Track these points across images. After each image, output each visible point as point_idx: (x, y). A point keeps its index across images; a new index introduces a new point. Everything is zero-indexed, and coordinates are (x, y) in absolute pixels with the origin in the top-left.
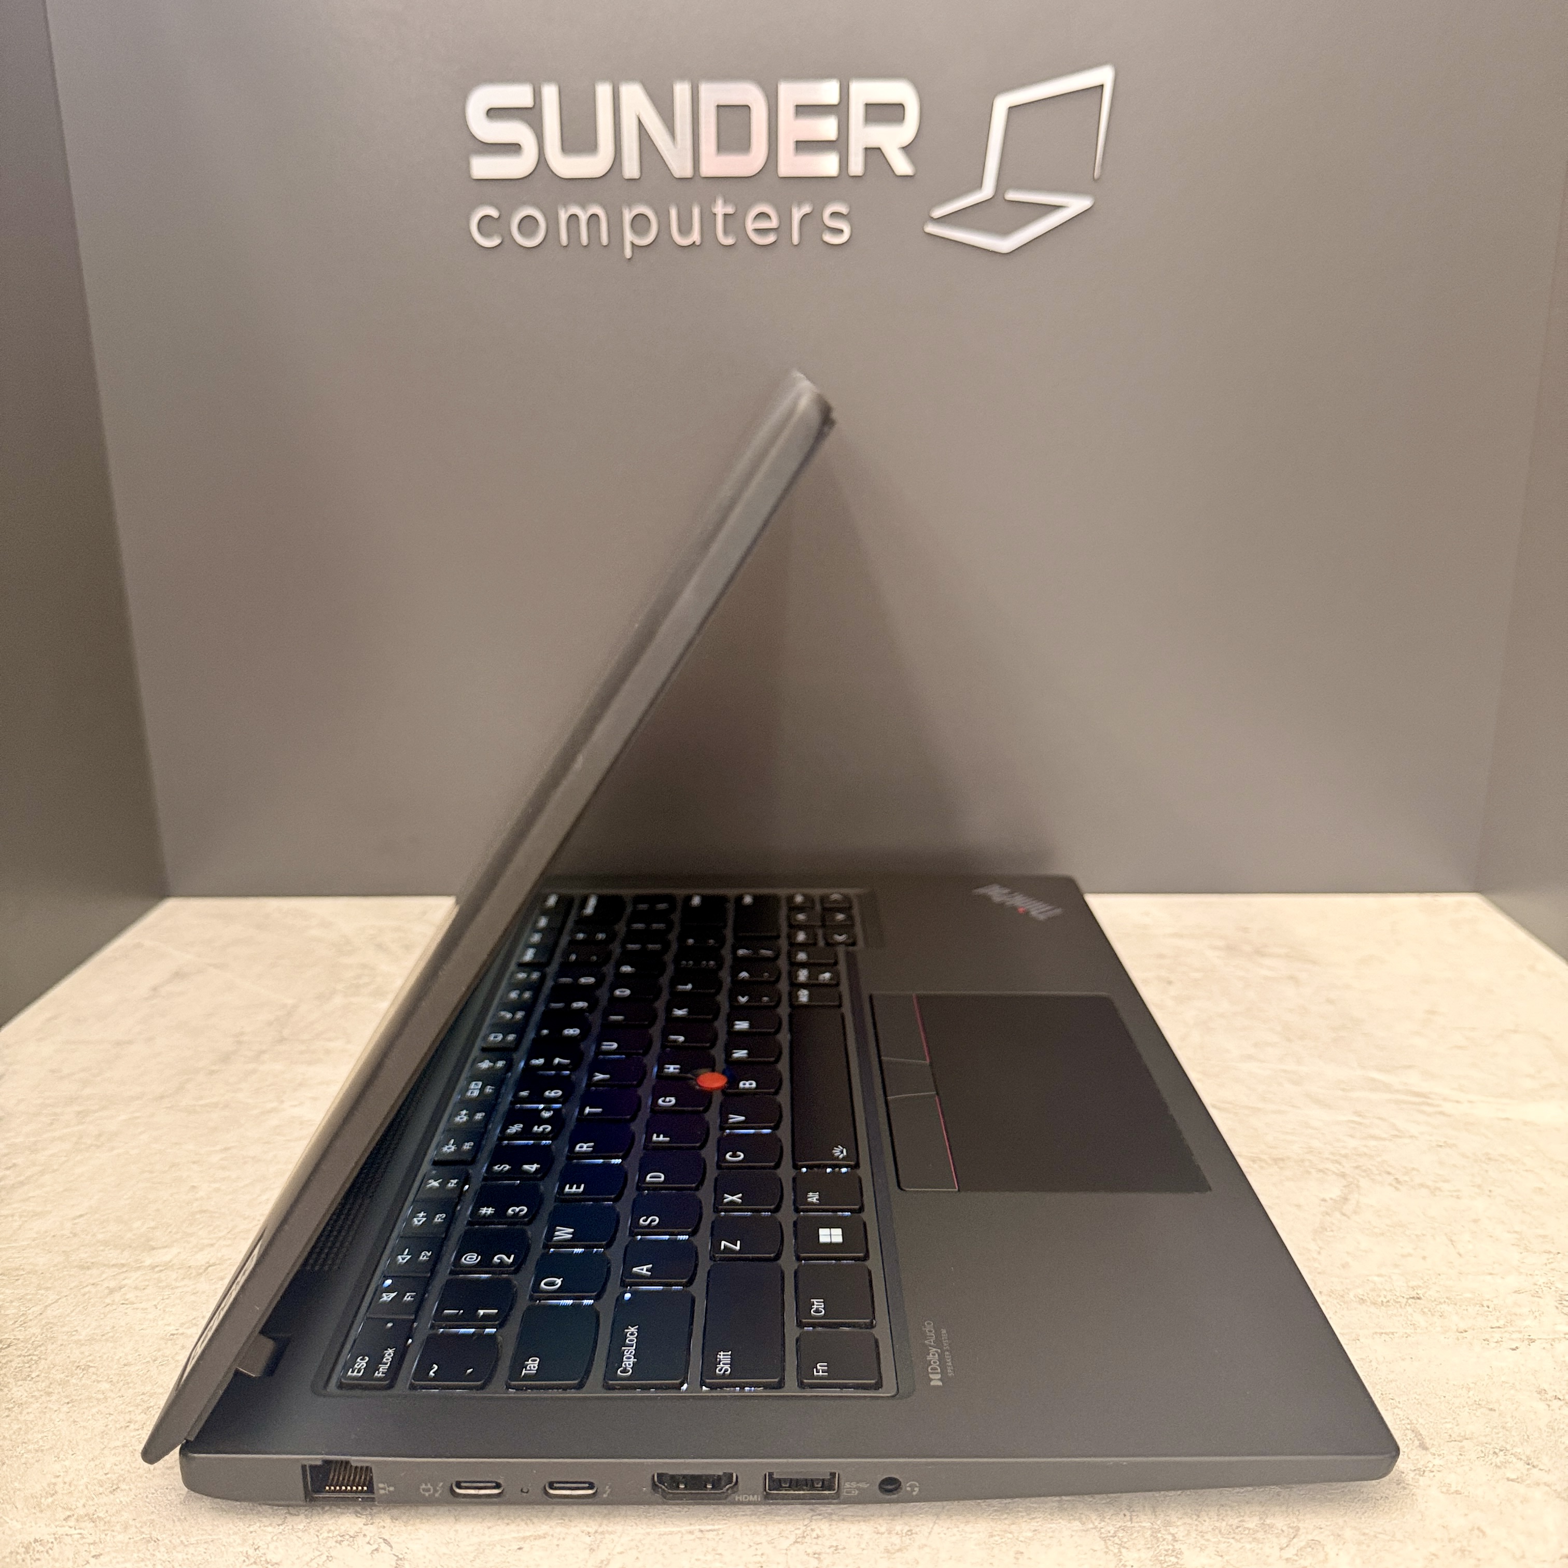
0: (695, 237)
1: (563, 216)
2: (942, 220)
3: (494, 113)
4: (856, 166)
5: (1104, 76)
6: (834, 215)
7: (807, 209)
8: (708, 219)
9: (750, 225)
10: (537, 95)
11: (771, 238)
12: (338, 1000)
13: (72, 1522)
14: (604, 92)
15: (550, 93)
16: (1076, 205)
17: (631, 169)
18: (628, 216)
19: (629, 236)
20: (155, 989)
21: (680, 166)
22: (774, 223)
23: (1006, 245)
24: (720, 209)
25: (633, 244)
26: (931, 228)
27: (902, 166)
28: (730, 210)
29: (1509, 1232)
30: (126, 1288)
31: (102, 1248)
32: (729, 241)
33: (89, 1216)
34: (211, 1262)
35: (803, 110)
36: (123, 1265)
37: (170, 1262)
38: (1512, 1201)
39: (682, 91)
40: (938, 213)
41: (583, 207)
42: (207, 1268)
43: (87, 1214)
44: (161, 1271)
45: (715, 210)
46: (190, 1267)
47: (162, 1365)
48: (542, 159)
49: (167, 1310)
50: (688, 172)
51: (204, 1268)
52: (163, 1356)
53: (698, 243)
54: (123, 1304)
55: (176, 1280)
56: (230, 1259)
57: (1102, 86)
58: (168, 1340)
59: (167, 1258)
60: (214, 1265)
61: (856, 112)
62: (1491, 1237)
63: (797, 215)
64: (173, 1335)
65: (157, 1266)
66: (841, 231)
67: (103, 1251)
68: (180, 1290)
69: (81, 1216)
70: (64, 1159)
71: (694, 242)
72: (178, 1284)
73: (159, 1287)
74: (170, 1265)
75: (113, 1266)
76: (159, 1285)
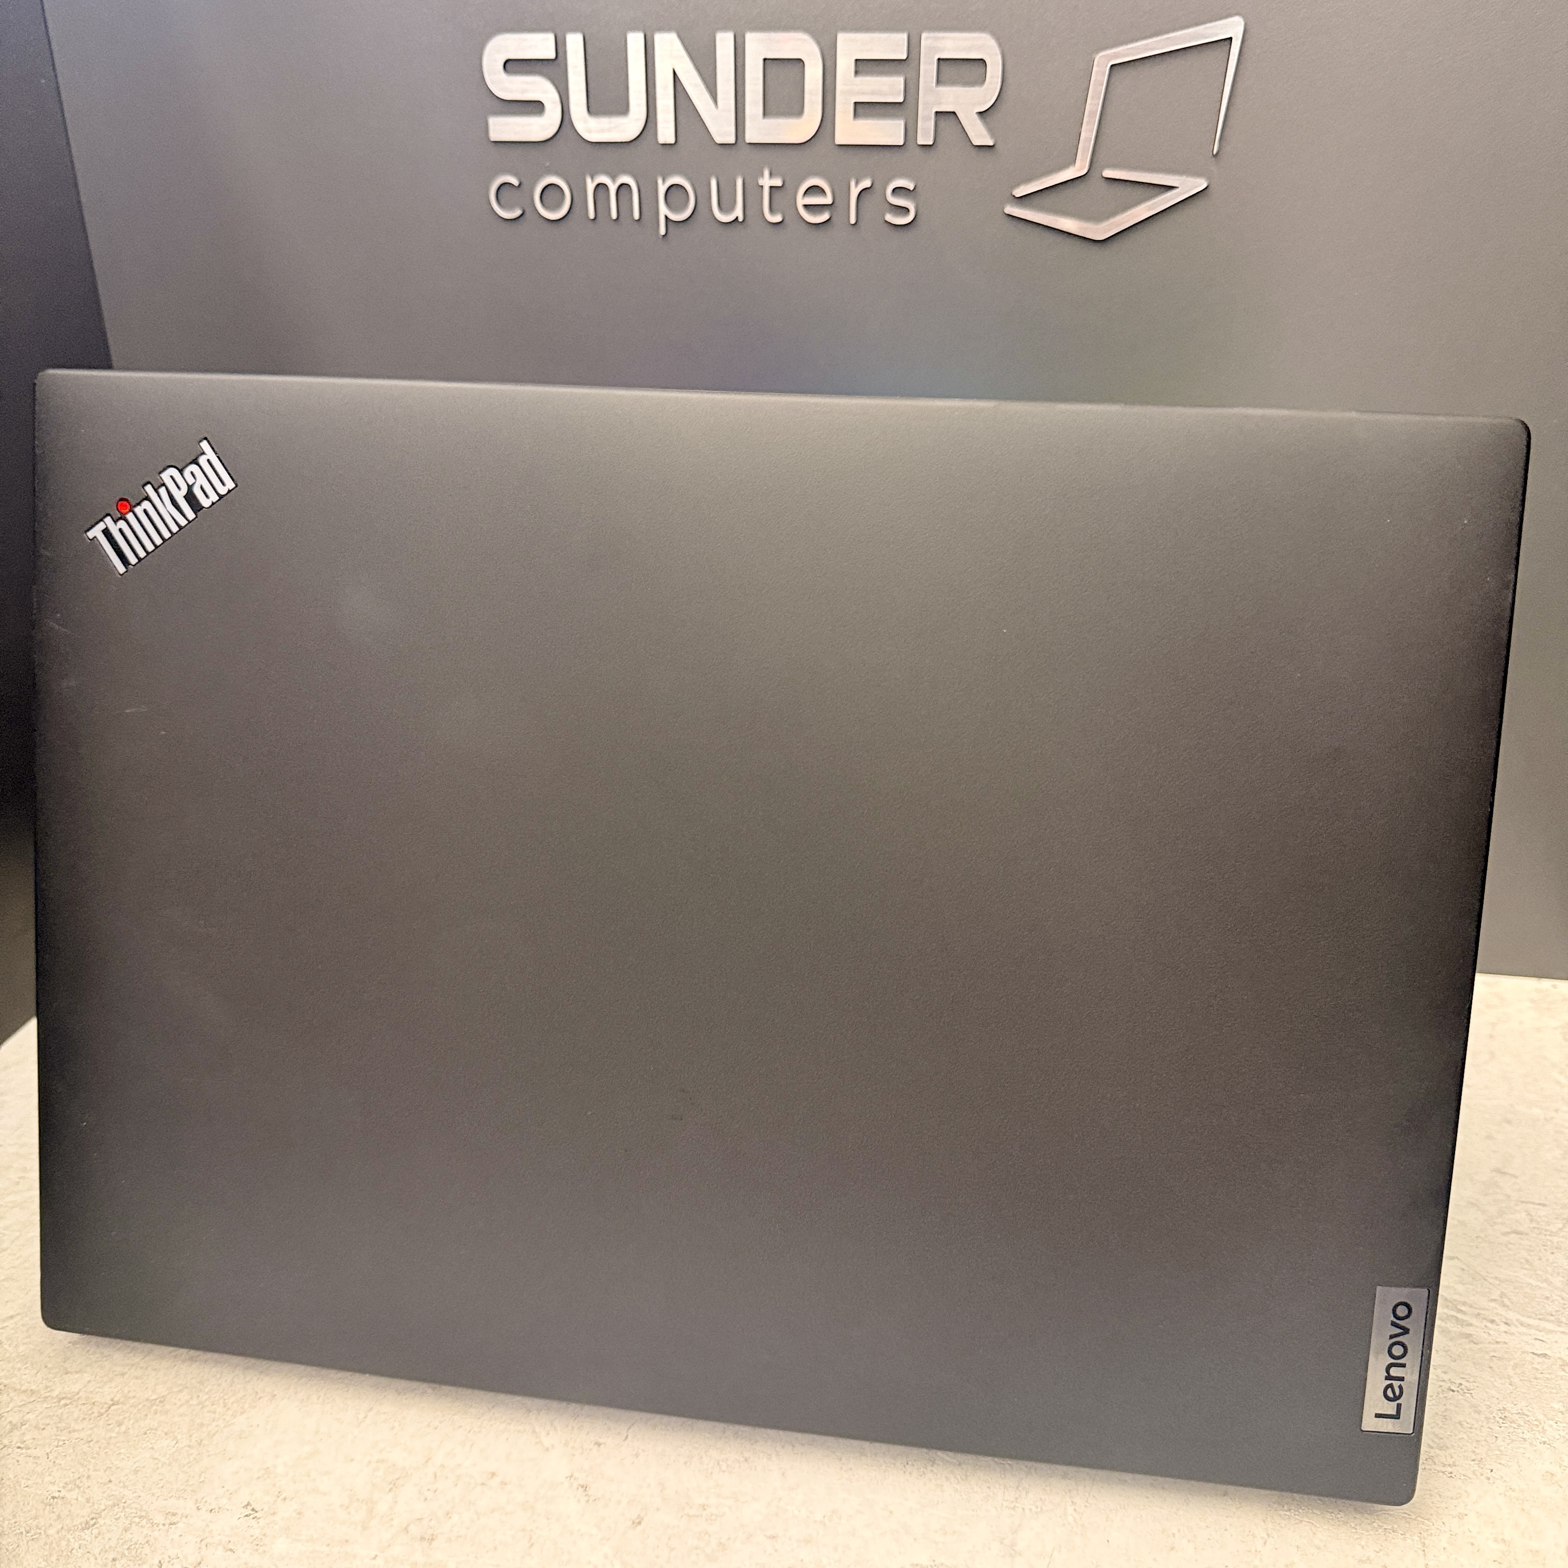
0: (738, 212)
1: (591, 186)
2: (1025, 200)
3: (512, 66)
4: (925, 137)
5: (1233, 27)
6: (898, 190)
7: (867, 183)
8: (751, 192)
9: (801, 201)
10: (560, 46)
11: (825, 217)
14: (635, 41)
15: (574, 43)
17: (666, 133)
18: (662, 189)
19: (663, 210)
21: (723, 132)
22: (828, 200)
23: (1100, 230)
24: (767, 182)
25: (666, 217)
26: (1010, 210)
27: (979, 135)
28: (778, 182)
30: (27, 1426)
31: (19, 1365)
32: (778, 218)
33: (19, 1317)
34: (116, 1399)
35: (863, 66)
36: (33, 1392)
37: (78, 1393)
39: (724, 43)
40: (1020, 192)
41: (614, 178)
42: (110, 1408)
43: (18, 1314)
44: (66, 1405)
45: (761, 182)
46: (94, 1403)
47: (33, 1539)
48: (566, 117)
49: (57, 1461)
50: (731, 139)
51: (106, 1406)
52: (37, 1527)
53: (741, 219)
54: (19, 1447)
55: (76, 1420)
56: (134, 1397)
57: (1231, 39)
58: (46, 1505)
59: (75, 1388)
60: (117, 1403)
61: (928, 70)
63: (854, 192)
64: (53, 1498)
65: (63, 1398)
66: (907, 210)
67: (19, 1369)
68: (76, 1435)
69: (12, 1317)
70: (17, 1234)
71: (737, 218)
72: (77, 1427)
73: (58, 1428)
74: (76, 1397)
75: (24, 1392)
76: (59, 1425)
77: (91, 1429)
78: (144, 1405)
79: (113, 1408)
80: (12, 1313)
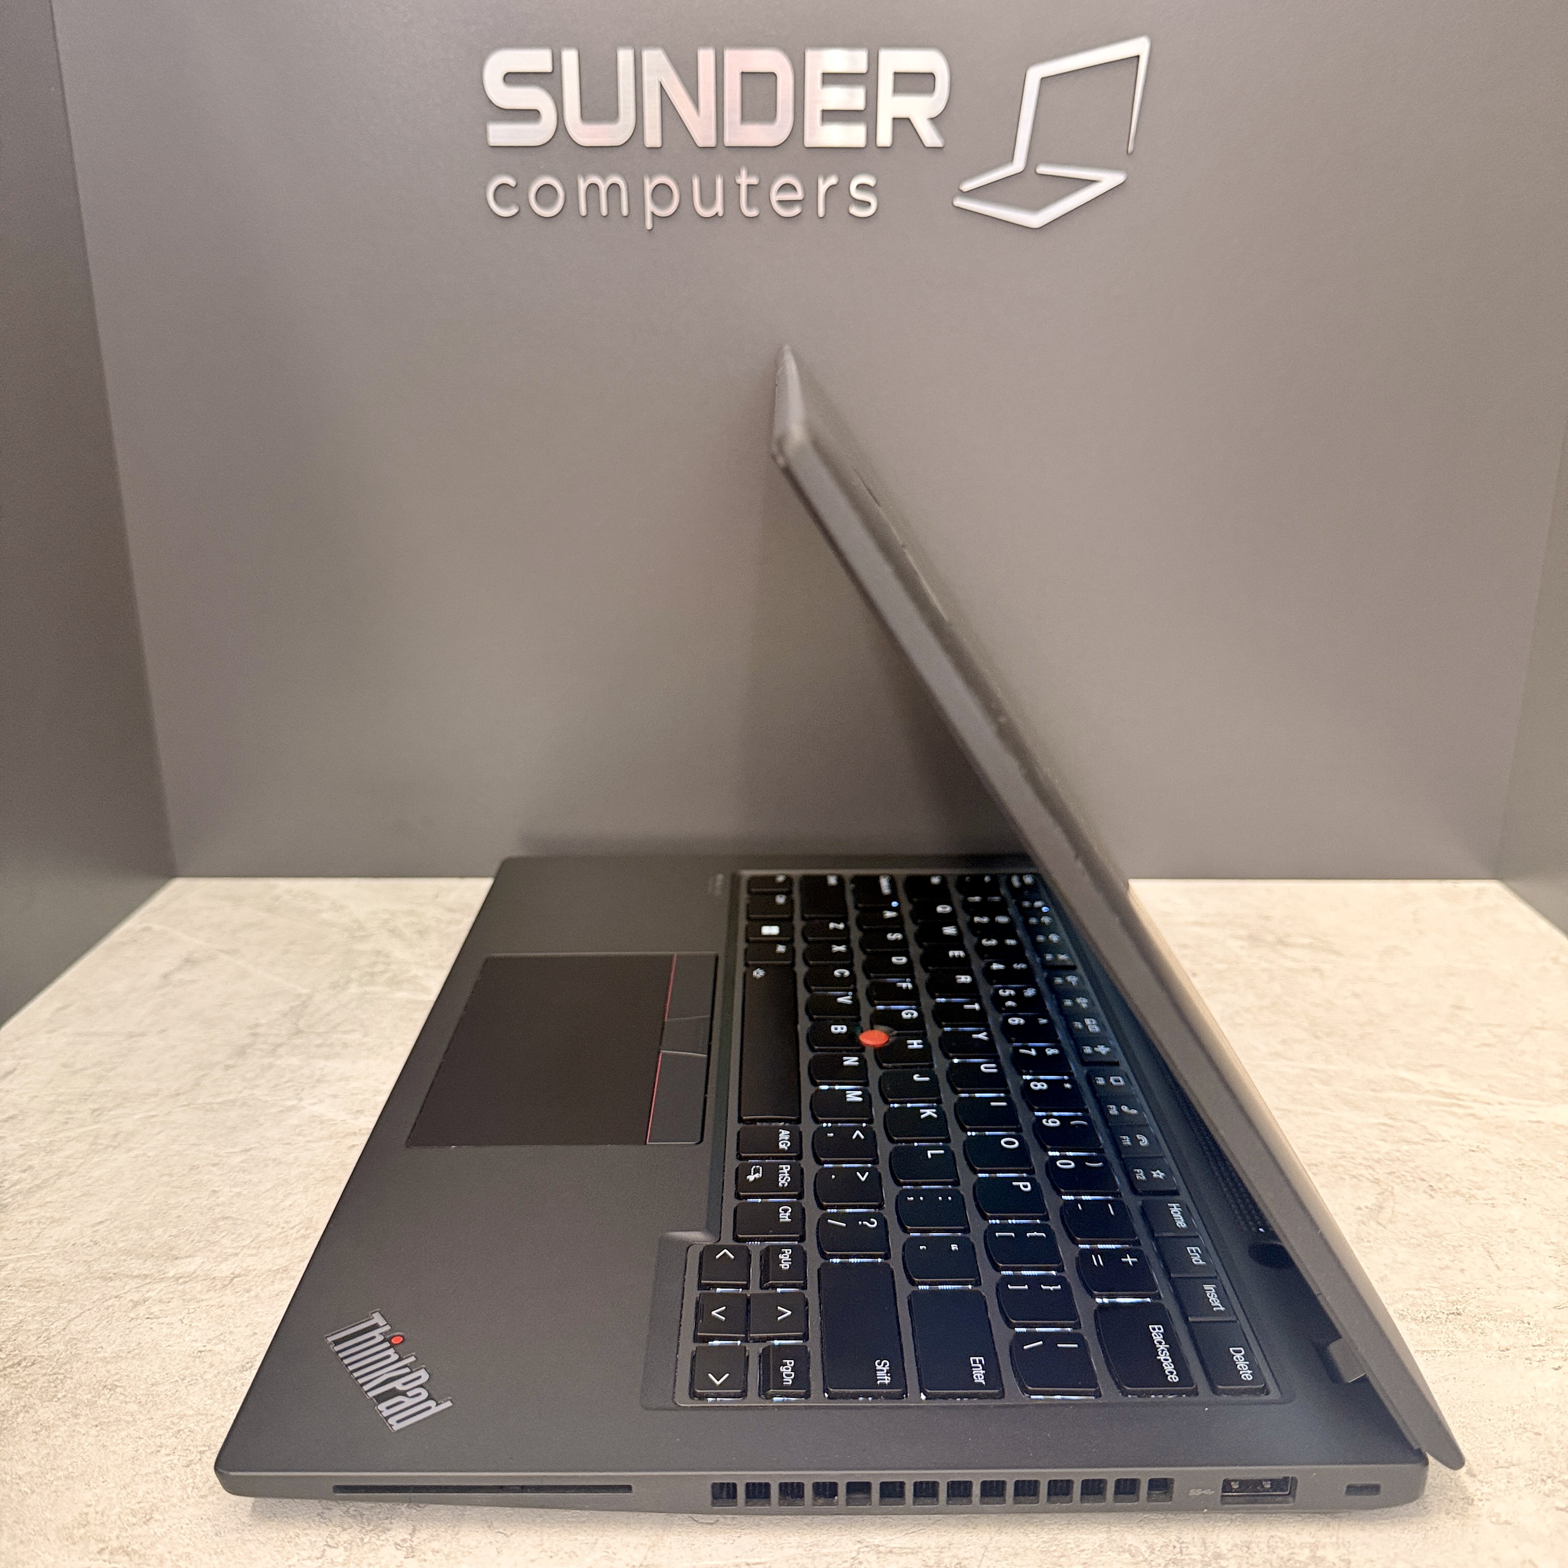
0: (718, 208)
1: (583, 186)
2: (971, 194)
3: (512, 78)
4: (884, 137)
5: (1140, 47)
6: (861, 187)
7: (833, 180)
8: (731, 189)
9: (775, 197)
10: (557, 60)
11: (796, 210)
12: (354, 989)
13: (106, 1556)
14: (625, 57)
15: (570, 58)
16: (1109, 180)
17: (653, 137)
18: (649, 187)
19: (650, 207)
20: (166, 976)
21: (703, 134)
22: (799, 195)
23: (1035, 220)
24: (744, 180)
25: (653, 214)
26: (960, 202)
27: (930, 137)
28: (754, 181)
29: (1546, 1243)
30: (150, 1301)
31: (123, 1258)
32: (754, 213)
33: (109, 1222)
34: (236, 1273)
35: (830, 78)
36: (146, 1276)
37: (194, 1273)
38: (1548, 1210)
39: (706, 57)
40: (967, 186)
41: (604, 177)
42: (232, 1280)
43: (106, 1220)
44: (186, 1282)
45: (738, 181)
46: (214, 1278)
47: (191, 1385)
48: (561, 126)
49: (193, 1325)
50: (712, 142)
51: (229, 1279)
52: (192, 1375)
53: (720, 214)
54: (148, 1318)
55: (201, 1292)
56: (255, 1270)
57: (1138, 57)
58: (195, 1357)
59: (192, 1268)
60: (239, 1276)
61: (886, 83)
62: (1528, 1248)
63: (823, 187)
64: (201, 1352)
65: (181, 1278)
66: (868, 204)
67: (125, 1260)
68: (205, 1303)
69: (101, 1223)
70: (82, 1161)
71: (717, 214)
72: (203, 1297)
73: (184, 1300)
74: (194, 1276)
75: (136, 1277)
76: (184, 1297)
77: (220, 1297)
78: (268, 1275)
79: (235, 1280)
80: (99, 1220)
